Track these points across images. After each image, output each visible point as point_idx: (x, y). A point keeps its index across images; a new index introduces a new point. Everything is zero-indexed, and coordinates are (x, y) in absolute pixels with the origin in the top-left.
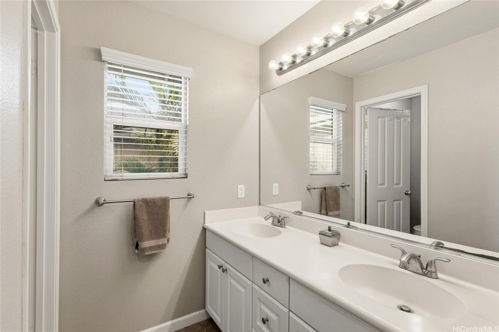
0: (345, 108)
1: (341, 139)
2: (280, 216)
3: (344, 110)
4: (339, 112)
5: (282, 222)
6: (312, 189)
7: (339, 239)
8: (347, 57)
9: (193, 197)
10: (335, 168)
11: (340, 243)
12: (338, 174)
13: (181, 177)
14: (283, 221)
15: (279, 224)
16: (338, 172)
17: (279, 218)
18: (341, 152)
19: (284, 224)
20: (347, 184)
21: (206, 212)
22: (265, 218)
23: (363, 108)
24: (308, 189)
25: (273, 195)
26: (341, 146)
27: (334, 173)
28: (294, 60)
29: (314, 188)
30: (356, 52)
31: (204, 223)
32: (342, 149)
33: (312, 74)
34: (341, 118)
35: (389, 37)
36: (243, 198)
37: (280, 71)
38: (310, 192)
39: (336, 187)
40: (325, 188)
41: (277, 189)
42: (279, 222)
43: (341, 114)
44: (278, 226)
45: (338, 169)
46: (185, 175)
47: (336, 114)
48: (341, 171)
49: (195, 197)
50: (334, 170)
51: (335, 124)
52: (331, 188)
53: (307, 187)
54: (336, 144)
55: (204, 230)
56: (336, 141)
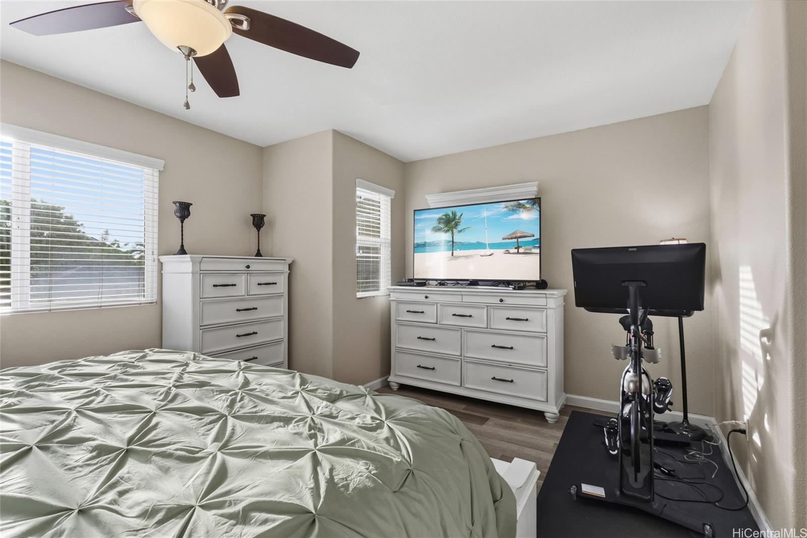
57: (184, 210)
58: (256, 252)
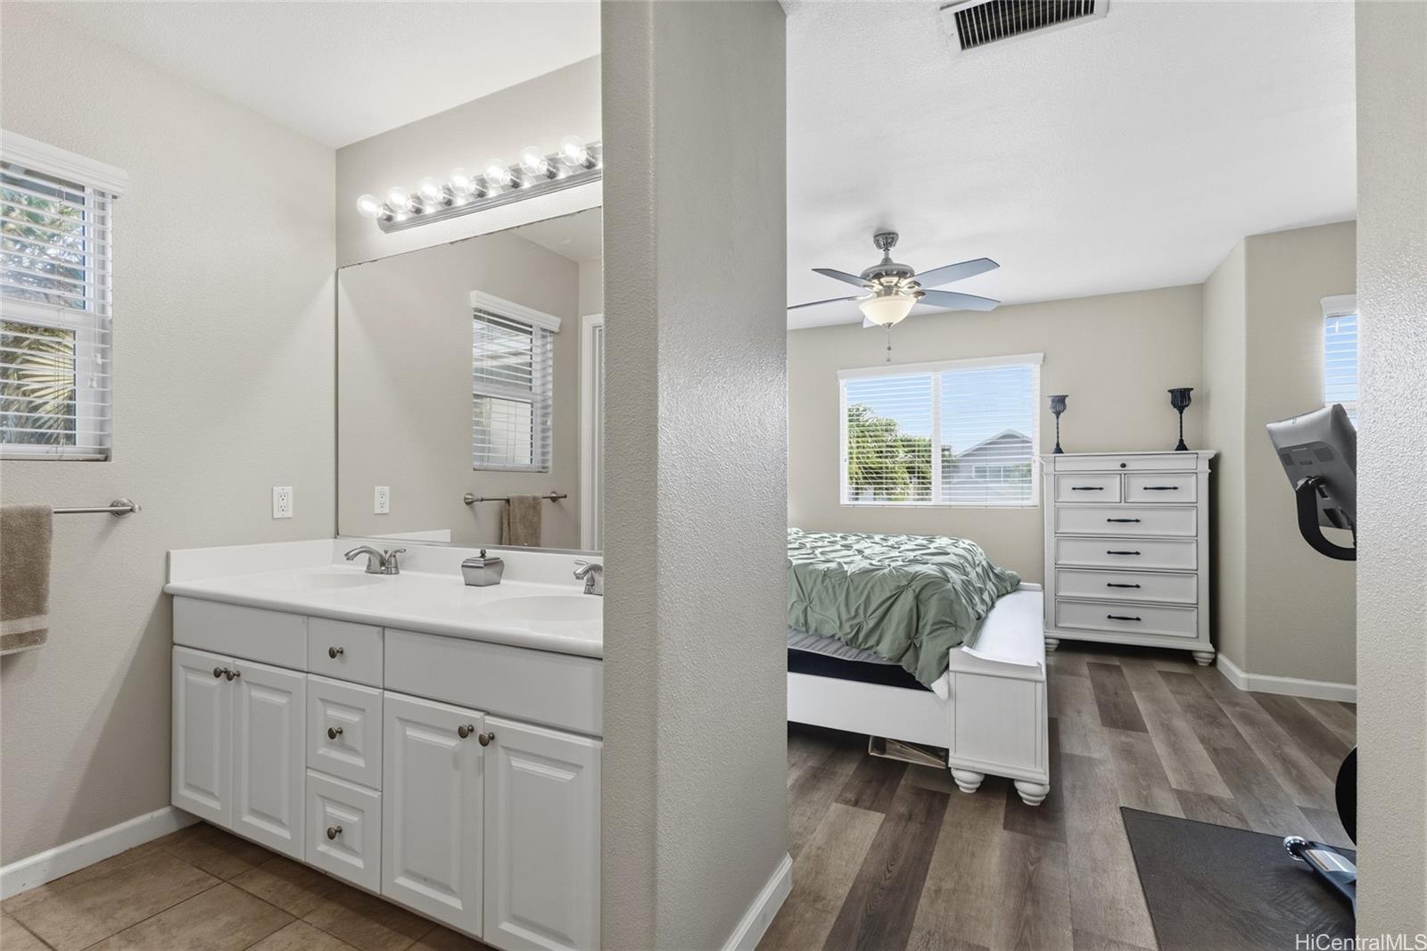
0: (558, 325)
1: (550, 394)
2: (386, 552)
3: (556, 329)
4: (544, 333)
5: (391, 563)
6: (477, 500)
7: (500, 574)
8: (518, 227)
9: (131, 510)
10: (537, 457)
11: (502, 581)
12: (543, 470)
13: (88, 458)
14: (393, 559)
15: (383, 568)
16: (543, 468)
17: (384, 555)
18: (549, 423)
19: (396, 567)
20: (563, 494)
21: (173, 552)
22: (346, 555)
23: (598, 329)
24: (467, 503)
25: (376, 512)
26: (550, 410)
27: (533, 470)
28: (417, 205)
29: (482, 500)
30: (532, 223)
31: (167, 581)
32: (551, 416)
33: (456, 244)
34: (549, 347)
35: (579, 212)
36: (289, 518)
37: (388, 223)
38: (473, 509)
39: (535, 499)
40: (508, 501)
41: (387, 500)
42: (382, 564)
43: (550, 339)
44: (382, 573)
45: (544, 461)
46: (100, 453)
47: (539, 336)
48: (550, 464)
49: (137, 511)
50: (537, 464)
51: (537, 359)
52: (522, 500)
53: (465, 499)
54: (539, 405)
55: (168, 598)
56: (539, 398)
57: (1059, 403)
58: (1178, 443)
